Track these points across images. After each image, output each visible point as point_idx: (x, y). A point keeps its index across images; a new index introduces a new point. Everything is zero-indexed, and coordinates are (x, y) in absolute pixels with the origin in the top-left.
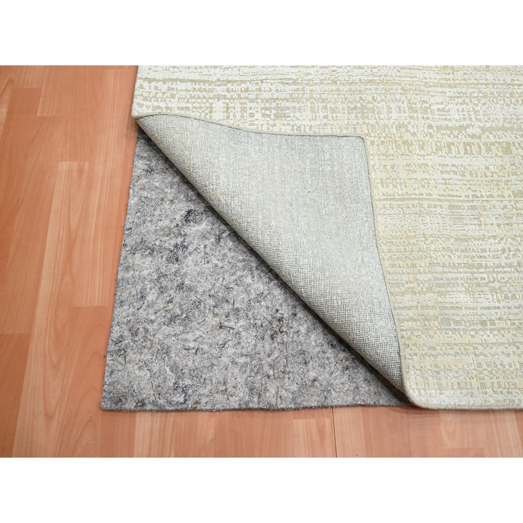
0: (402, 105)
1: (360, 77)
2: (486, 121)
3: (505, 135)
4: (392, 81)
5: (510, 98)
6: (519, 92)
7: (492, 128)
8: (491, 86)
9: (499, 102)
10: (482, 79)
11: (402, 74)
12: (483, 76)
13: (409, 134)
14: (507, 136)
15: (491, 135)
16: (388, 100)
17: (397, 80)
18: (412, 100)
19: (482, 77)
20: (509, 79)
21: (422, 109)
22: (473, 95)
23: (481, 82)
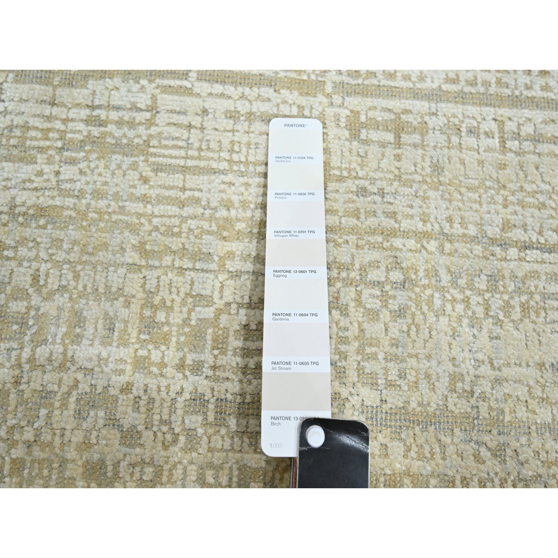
0: (124, 313)
1: (13, 192)
2: (390, 385)
3: (443, 447)
4: (114, 217)
5: (487, 295)
6: (520, 274)
7: (407, 413)
8: (432, 246)
9: (449, 307)
10: (412, 217)
11: (153, 193)
12: (418, 202)
13: (115, 436)
14: (451, 450)
15: (396, 443)
16: (80, 288)
17: (129, 214)
18: (161, 293)
19: (412, 207)
20: (498, 220)
21: (187, 330)
22: (374, 275)
23: (406, 224)
